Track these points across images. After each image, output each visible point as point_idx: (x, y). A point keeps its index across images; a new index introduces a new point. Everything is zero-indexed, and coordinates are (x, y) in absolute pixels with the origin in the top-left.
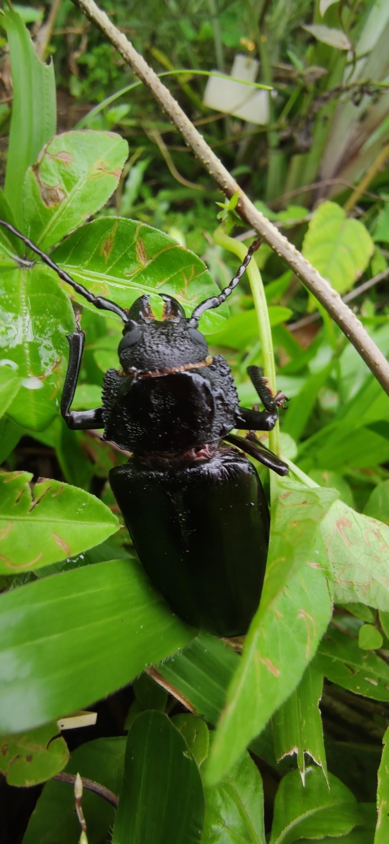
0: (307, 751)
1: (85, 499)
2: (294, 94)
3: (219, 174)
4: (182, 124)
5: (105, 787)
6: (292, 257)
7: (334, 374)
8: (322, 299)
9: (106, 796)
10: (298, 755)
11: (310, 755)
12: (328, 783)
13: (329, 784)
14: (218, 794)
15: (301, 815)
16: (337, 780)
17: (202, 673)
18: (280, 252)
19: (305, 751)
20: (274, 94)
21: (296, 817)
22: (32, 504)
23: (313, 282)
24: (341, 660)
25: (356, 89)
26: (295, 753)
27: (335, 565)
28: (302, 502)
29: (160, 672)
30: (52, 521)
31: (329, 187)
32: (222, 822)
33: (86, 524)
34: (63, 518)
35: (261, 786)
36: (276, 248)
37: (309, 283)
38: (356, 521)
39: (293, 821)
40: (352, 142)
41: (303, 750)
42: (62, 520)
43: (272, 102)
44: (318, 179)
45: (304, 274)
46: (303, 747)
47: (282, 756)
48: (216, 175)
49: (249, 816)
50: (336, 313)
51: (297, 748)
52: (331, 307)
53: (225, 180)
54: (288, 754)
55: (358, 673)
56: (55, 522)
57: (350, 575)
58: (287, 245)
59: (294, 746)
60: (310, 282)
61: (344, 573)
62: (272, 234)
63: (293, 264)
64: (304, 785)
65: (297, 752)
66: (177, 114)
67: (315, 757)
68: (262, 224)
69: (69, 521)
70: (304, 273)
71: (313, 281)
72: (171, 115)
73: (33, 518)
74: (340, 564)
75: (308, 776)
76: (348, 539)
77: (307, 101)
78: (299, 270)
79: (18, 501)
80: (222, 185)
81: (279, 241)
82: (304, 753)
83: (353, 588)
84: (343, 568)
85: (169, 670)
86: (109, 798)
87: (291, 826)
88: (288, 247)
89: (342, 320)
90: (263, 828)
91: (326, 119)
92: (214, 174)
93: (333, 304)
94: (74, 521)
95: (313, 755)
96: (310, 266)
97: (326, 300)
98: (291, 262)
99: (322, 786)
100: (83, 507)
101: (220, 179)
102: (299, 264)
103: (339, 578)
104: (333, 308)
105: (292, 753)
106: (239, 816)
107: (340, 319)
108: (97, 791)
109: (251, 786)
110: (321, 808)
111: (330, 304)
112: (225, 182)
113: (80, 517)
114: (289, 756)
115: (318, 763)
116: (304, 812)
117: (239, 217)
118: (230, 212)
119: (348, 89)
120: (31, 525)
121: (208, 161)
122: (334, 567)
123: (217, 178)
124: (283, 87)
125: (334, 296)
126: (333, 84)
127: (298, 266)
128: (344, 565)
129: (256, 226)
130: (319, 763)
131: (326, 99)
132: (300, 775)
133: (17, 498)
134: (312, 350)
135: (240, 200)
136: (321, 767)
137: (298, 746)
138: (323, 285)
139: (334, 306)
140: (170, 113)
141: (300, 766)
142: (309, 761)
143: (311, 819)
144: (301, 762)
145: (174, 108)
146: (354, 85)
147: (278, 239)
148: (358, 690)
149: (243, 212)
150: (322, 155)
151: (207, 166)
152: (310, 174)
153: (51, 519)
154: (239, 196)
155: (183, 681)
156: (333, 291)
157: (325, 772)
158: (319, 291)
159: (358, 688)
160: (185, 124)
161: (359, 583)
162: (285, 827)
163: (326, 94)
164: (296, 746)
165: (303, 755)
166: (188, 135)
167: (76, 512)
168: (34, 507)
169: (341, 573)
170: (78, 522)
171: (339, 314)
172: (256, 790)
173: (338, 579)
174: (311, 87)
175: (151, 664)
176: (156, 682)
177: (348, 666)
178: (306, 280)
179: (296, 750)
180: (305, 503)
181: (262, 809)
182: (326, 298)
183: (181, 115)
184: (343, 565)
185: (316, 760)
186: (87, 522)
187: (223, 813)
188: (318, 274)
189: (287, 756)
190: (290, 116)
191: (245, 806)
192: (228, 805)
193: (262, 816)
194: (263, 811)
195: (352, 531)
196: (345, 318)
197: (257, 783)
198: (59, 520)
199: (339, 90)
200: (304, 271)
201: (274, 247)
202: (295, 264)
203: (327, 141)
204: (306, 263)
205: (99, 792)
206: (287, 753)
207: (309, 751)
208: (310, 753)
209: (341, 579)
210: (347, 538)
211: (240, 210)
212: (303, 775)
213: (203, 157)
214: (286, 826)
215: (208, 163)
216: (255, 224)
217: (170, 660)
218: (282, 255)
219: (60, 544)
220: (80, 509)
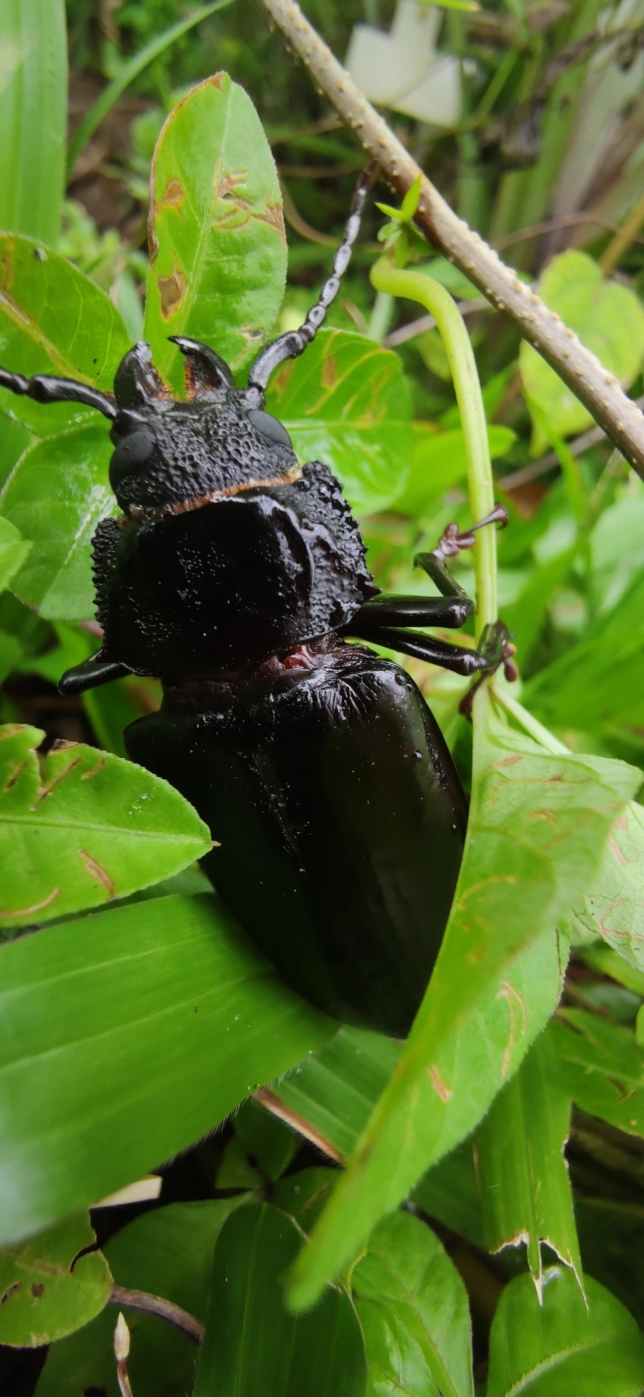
0: (546, 1239)
1: (148, 789)
2: (506, 64)
3: (382, 147)
4: (309, 50)
5: (177, 1307)
6: (526, 310)
7: (579, 566)
8: (585, 391)
9: (179, 1323)
10: (528, 1247)
11: (552, 1246)
12: (585, 1299)
13: (587, 1300)
14: (386, 1327)
15: (541, 1362)
16: (602, 1291)
17: (351, 1091)
18: (502, 301)
19: (541, 1239)
20: (470, 68)
21: (533, 1368)
22: (41, 790)
23: (566, 357)
24: (600, 1069)
25: (626, 38)
26: (523, 1244)
27: (593, 900)
28: (551, 778)
29: (277, 1093)
30: (80, 828)
31: (569, 230)
32: (395, 1378)
33: (147, 836)
34: (100, 823)
35: (466, 1307)
36: (494, 293)
37: (558, 360)
38: (636, 819)
39: (528, 1374)
40: (609, 153)
41: (538, 1237)
42: (98, 826)
43: (466, 81)
44: (548, 217)
45: (548, 342)
46: (537, 1232)
47: (499, 1246)
48: (376, 150)
49: (445, 1362)
50: (612, 418)
51: (527, 1234)
52: (601, 405)
53: (394, 157)
54: (509, 1244)
55: (634, 1093)
56: (85, 828)
57: (623, 918)
58: (516, 285)
59: (521, 1228)
60: (560, 357)
61: (611, 916)
62: (486, 263)
63: (527, 324)
64: (541, 1303)
65: (526, 1240)
66: (298, 30)
67: (561, 1252)
68: (467, 245)
69: (113, 828)
70: (549, 339)
71: (566, 354)
72: (286, 34)
73: (41, 819)
74: (604, 897)
75: (550, 1287)
76: (621, 851)
77: (531, 73)
78: (539, 334)
79: (12, 783)
80: (388, 170)
81: (501, 278)
82: (540, 1242)
83: (629, 945)
84: (610, 906)
85: (293, 1089)
86: (184, 1327)
87: (523, 1383)
88: (518, 289)
89: (623, 429)
90: (471, 1386)
91: (566, 103)
92: (371, 147)
93: (606, 399)
94: (123, 830)
95: (556, 1248)
96: (560, 325)
97: (591, 392)
98: (524, 319)
99: (575, 1305)
100: (142, 802)
101: (385, 158)
102: (539, 322)
103: (602, 924)
104: (606, 407)
105: (516, 1243)
106: (426, 1366)
107: (619, 428)
108: (163, 1314)
109: (448, 1307)
110: (577, 1348)
111: (600, 401)
112: (394, 162)
113: (135, 822)
114: (512, 1246)
115: (565, 1262)
116: (547, 1356)
117: (421, 234)
118: (404, 226)
119: (609, 38)
120: (36, 832)
121: (361, 121)
122: (592, 902)
123: (378, 155)
124: (488, 53)
125: (608, 383)
126: (581, 31)
127: (537, 326)
128: (613, 900)
129: (455, 251)
130: (568, 1260)
131: (569, 60)
132: (533, 1283)
133: (10, 778)
134: (540, 524)
135: (423, 198)
136: (572, 1269)
137: (528, 1229)
138: (588, 362)
139: (607, 404)
140: (286, 31)
141: (532, 1267)
142: (550, 1258)
143: (559, 1371)
144: (535, 1258)
145: (292, 19)
146: (621, 31)
147: (498, 274)
148: (633, 1128)
149: (429, 224)
150: (555, 177)
151: (360, 132)
152: (535, 208)
153: (78, 823)
154: (421, 190)
155: (317, 1107)
156: (606, 373)
157: (579, 1277)
158: (579, 375)
159: (634, 1123)
160: (315, 49)
161: (640, 936)
162: (513, 1385)
163: (569, 49)
164: (524, 1230)
165: (539, 1247)
166: (321, 71)
167: (127, 812)
168: (45, 796)
169: (605, 915)
170: (133, 832)
171: (617, 419)
172: (457, 1314)
173: (601, 927)
174: (539, 46)
175: (258, 1085)
176: (268, 1111)
177: (616, 1082)
178: (552, 353)
179: (524, 1237)
180: (558, 779)
181: (469, 1352)
182: (592, 388)
183: (306, 32)
184: (611, 900)
185: (562, 1256)
186: (151, 833)
187: (395, 1359)
188: (576, 340)
189: (507, 1247)
190: (498, 108)
191: (437, 1345)
192: (404, 1347)
193: (469, 1362)
194: (471, 1355)
195: (629, 838)
196: (629, 426)
197: (458, 1302)
198: (93, 826)
199: (593, 42)
200: (549, 337)
201: (489, 291)
202: (532, 321)
203: (565, 148)
204: (554, 319)
205: (167, 1316)
206: (509, 1241)
207: (550, 1239)
208: (551, 1242)
209: (606, 927)
210: (618, 850)
211: (422, 220)
212: (539, 1285)
213: (350, 115)
214: (515, 1384)
215: (360, 127)
216: (453, 246)
217: (294, 1072)
218: (506, 305)
219: (93, 873)
220: (135, 806)
